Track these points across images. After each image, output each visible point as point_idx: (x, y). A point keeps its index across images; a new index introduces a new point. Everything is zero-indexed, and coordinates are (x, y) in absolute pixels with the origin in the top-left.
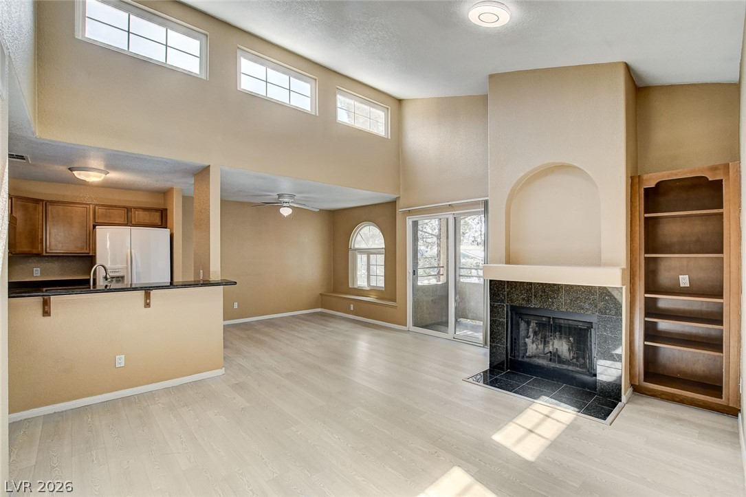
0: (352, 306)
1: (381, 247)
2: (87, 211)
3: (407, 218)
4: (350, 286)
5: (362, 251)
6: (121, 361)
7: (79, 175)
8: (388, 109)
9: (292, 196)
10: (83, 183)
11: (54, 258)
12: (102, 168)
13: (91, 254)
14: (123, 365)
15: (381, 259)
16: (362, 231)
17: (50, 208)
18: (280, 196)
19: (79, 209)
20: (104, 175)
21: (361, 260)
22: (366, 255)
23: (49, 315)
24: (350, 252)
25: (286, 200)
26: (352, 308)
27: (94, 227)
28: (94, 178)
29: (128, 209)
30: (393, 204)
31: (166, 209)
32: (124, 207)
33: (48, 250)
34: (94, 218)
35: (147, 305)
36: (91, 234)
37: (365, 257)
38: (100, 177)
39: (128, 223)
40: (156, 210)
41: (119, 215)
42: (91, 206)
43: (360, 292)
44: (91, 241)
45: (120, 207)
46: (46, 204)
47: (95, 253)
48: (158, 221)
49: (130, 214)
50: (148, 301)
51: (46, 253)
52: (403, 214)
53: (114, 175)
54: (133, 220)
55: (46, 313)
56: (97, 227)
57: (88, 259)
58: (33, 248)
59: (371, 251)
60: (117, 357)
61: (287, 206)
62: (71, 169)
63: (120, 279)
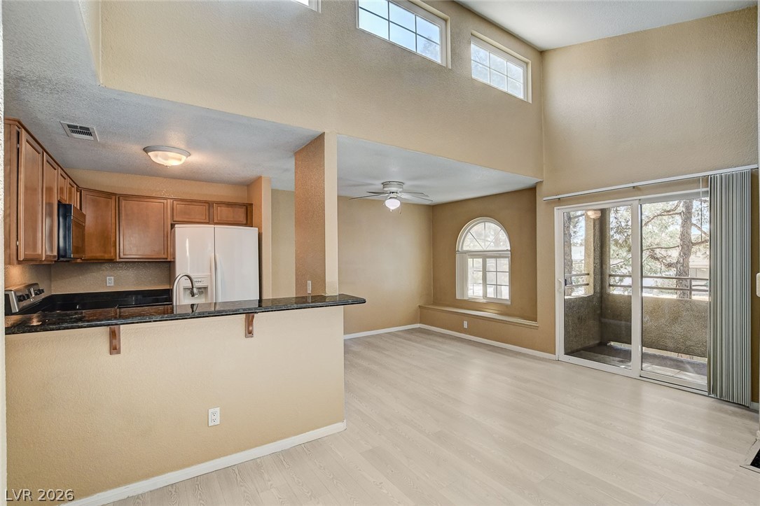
0: (465, 322)
1: (504, 249)
2: (165, 207)
3: (556, 208)
4: (458, 297)
5: (474, 254)
6: (215, 416)
7: (157, 157)
8: (527, 64)
9: (401, 184)
11: (128, 265)
12: (183, 147)
13: (168, 260)
14: (218, 422)
15: (504, 264)
16: (475, 227)
17: (123, 203)
18: (385, 185)
19: (155, 205)
20: (185, 157)
21: (474, 265)
22: (481, 259)
23: (119, 352)
24: (457, 255)
25: (393, 189)
26: (466, 325)
27: (173, 226)
28: (172, 160)
29: (210, 204)
30: (532, 191)
31: (251, 205)
32: (206, 202)
33: (122, 255)
34: (173, 216)
35: (249, 333)
36: (169, 234)
37: (478, 261)
38: (180, 160)
39: (210, 221)
40: (241, 205)
41: (199, 211)
42: (169, 201)
44: (169, 244)
45: (200, 202)
46: (119, 198)
47: (174, 258)
48: (242, 219)
49: (211, 211)
50: (250, 328)
51: (120, 258)
52: (548, 203)
53: (196, 158)
54: (215, 217)
55: (114, 349)
56: (176, 226)
57: (166, 265)
58: (105, 252)
59: (489, 254)
60: (210, 411)
61: (394, 198)
62: (146, 150)
63: (203, 290)
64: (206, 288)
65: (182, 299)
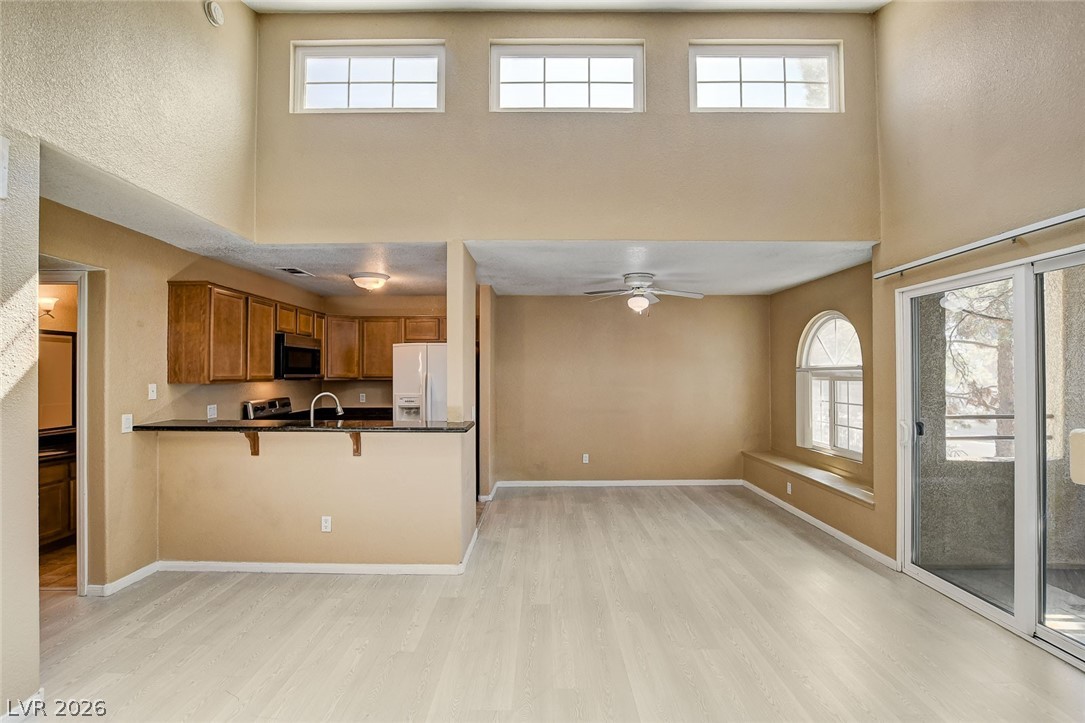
0: (789, 485)
1: (855, 364)
3: (897, 291)
4: (799, 444)
5: (820, 373)
6: (327, 524)
7: (361, 282)
9: (644, 275)
10: (364, 292)
12: (382, 272)
14: (328, 529)
15: (856, 389)
17: (365, 325)
18: (627, 277)
19: (391, 325)
20: (385, 280)
21: (818, 392)
22: (827, 382)
24: (798, 374)
25: (636, 283)
27: (390, 345)
28: (374, 284)
29: (439, 320)
32: (436, 318)
35: (357, 451)
37: (826, 383)
38: (381, 283)
39: (440, 338)
41: (430, 329)
43: (813, 459)
45: (430, 318)
51: (363, 377)
52: (887, 283)
53: (396, 279)
56: (393, 345)
58: (349, 371)
59: (838, 373)
60: (323, 518)
61: (642, 295)
62: (352, 277)
63: (416, 411)
64: (418, 408)
65: (399, 418)
